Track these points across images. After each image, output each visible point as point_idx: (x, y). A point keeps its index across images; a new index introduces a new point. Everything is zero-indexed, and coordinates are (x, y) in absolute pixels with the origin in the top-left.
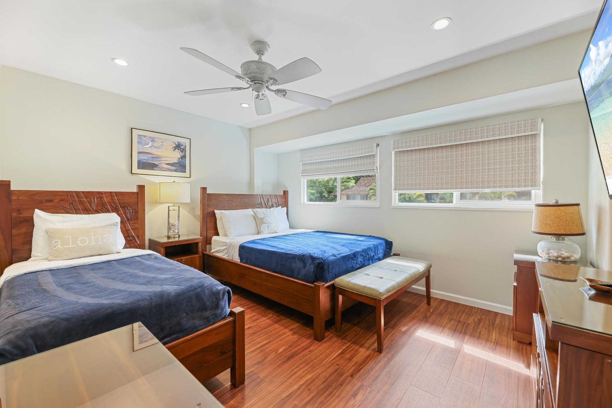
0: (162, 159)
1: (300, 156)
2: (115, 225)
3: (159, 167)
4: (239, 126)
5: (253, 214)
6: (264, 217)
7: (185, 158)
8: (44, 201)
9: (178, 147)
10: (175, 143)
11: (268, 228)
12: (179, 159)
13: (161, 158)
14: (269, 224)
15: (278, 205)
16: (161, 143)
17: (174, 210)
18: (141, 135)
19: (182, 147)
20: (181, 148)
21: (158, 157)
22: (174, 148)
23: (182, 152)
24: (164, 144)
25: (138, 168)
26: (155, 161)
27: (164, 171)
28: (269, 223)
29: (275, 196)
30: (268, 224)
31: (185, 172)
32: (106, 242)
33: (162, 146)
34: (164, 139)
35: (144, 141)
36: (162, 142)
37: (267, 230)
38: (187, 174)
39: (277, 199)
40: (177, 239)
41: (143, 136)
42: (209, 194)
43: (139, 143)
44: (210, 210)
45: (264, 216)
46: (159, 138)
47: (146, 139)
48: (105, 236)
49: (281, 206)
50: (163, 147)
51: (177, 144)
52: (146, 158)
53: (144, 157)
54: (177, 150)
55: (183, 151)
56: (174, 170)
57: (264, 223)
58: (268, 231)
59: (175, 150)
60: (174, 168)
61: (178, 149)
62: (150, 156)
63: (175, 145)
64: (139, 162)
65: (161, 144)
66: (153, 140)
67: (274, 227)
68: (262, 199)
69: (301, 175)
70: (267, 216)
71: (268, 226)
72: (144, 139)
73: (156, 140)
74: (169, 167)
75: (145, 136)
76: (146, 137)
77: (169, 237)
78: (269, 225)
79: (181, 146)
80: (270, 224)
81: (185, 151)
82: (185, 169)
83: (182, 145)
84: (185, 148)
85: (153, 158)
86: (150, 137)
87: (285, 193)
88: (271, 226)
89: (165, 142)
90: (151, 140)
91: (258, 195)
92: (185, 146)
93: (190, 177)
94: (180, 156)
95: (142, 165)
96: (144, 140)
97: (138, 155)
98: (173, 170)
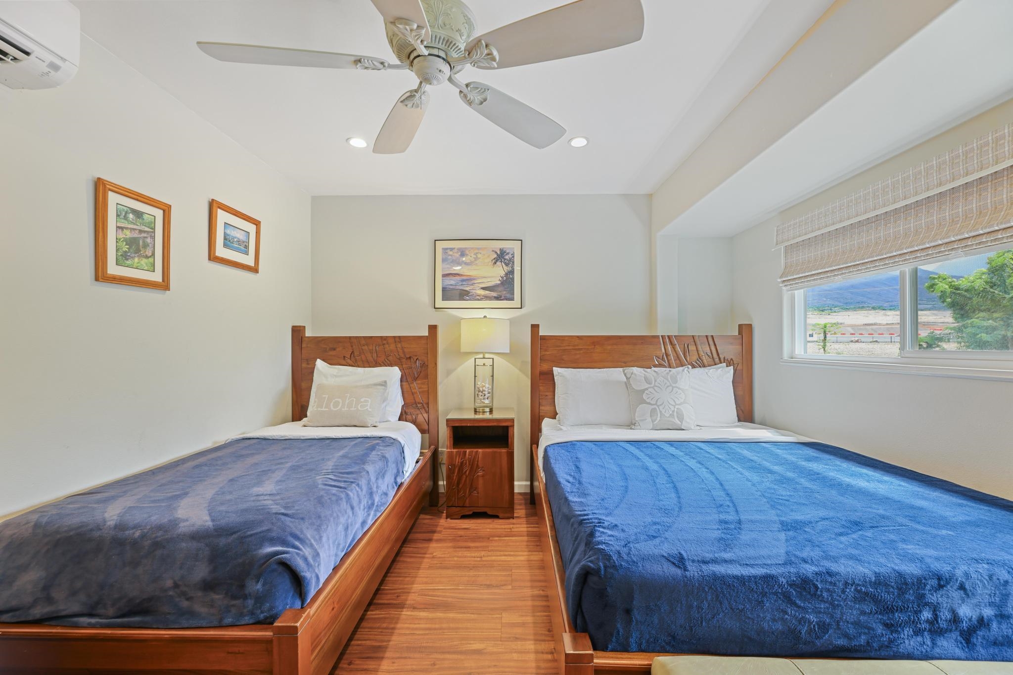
0: (476, 282)
1: (776, 229)
2: (381, 385)
3: (472, 295)
4: (624, 195)
5: (625, 379)
6: (647, 389)
7: (512, 275)
8: (328, 349)
9: (501, 257)
10: (496, 253)
11: (651, 416)
12: (502, 277)
13: (474, 279)
14: (655, 406)
15: (717, 360)
16: (475, 256)
17: (484, 364)
18: (447, 249)
19: (507, 257)
20: (505, 259)
21: (469, 280)
22: (494, 261)
23: (507, 265)
24: (479, 256)
25: (443, 300)
26: (465, 286)
27: (478, 300)
28: (656, 404)
29: (710, 339)
30: (652, 405)
31: (512, 299)
32: (360, 409)
33: (475, 260)
34: (478, 249)
35: (450, 257)
36: (476, 254)
37: (649, 419)
38: (516, 303)
39: (715, 345)
40: (487, 416)
41: (450, 248)
42: (544, 338)
43: (444, 260)
44: (545, 367)
45: (647, 386)
46: (472, 248)
47: (454, 253)
48: (362, 400)
49: (725, 364)
50: (477, 262)
51: (499, 253)
52: (452, 282)
53: (451, 281)
54: (498, 263)
55: (510, 262)
56: (495, 297)
57: (644, 402)
58: (653, 422)
59: (495, 263)
60: (494, 294)
61: (501, 262)
62: (458, 278)
63: (495, 256)
64: (444, 290)
65: (474, 258)
66: (463, 253)
67: (672, 415)
68: (669, 347)
69: (779, 280)
70: (653, 387)
71: (653, 412)
72: (451, 253)
73: (467, 252)
74: (487, 292)
75: (452, 249)
76: (454, 251)
77: (476, 412)
78: (655, 409)
79: (506, 254)
80: (658, 406)
81: (513, 263)
82: (513, 294)
83: (508, 253)
84: (513, 257)
85: (463, 281)
86: (459, 249)
87: (746, 331)
88: (663, 412)
89: (481, 253)
90: (459, 254)
91: (659, 336)
92: (513, 255)
93: (521, 308)
94: (504, 273)
95: (447, 294)
96: (451, 255)
97: (442, 279)
98: (493, 298)
